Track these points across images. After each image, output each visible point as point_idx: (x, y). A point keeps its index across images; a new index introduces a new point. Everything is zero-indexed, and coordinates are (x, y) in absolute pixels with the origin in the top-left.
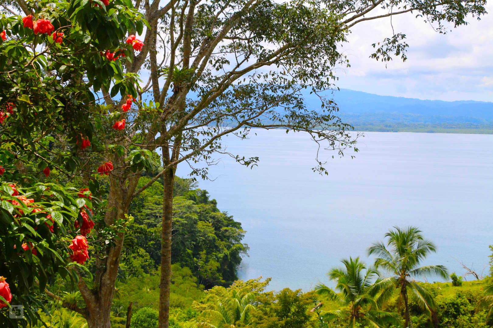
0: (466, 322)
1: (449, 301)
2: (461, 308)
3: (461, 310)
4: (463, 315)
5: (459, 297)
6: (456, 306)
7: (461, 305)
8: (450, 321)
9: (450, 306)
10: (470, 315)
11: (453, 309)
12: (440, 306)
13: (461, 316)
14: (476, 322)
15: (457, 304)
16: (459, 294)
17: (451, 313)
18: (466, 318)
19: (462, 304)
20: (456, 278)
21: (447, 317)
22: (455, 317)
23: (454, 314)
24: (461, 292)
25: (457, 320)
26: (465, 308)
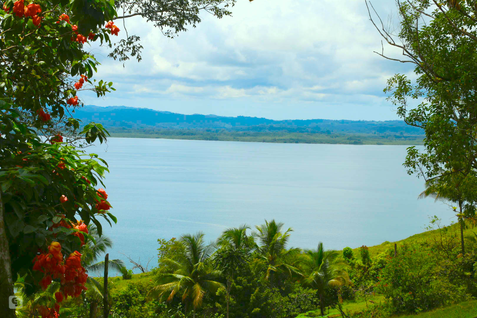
0: (138, 312)
1: (122, 294)
2: (133, 299)
3: (133, 301)
4: (134, 305)
5: (131, 288)
6: (128, 298)
7: (132, 296)
8: (123, 312)
9: (123, 298)
10: (141, 305)
11: (126, 301)
12: (114, 298)
13: (133, 306)
14: (146, 311)
15: (129, 296)
16: (131, 286)
17: (124, 305)
18: (137, 308)
19: (134, 295)
20: (126, 272)
21: (121, 309)
22: (127, 308)
23: (126, 305)
24: (133, 284)
25: (129, 311)
26: (137, 299)
